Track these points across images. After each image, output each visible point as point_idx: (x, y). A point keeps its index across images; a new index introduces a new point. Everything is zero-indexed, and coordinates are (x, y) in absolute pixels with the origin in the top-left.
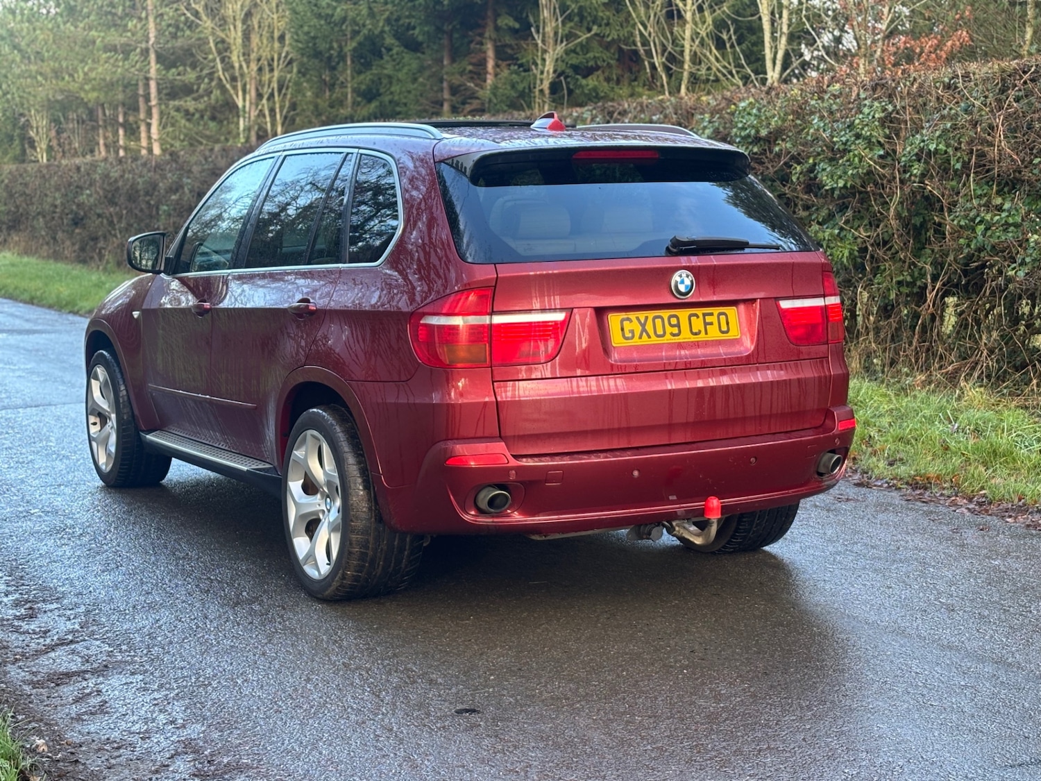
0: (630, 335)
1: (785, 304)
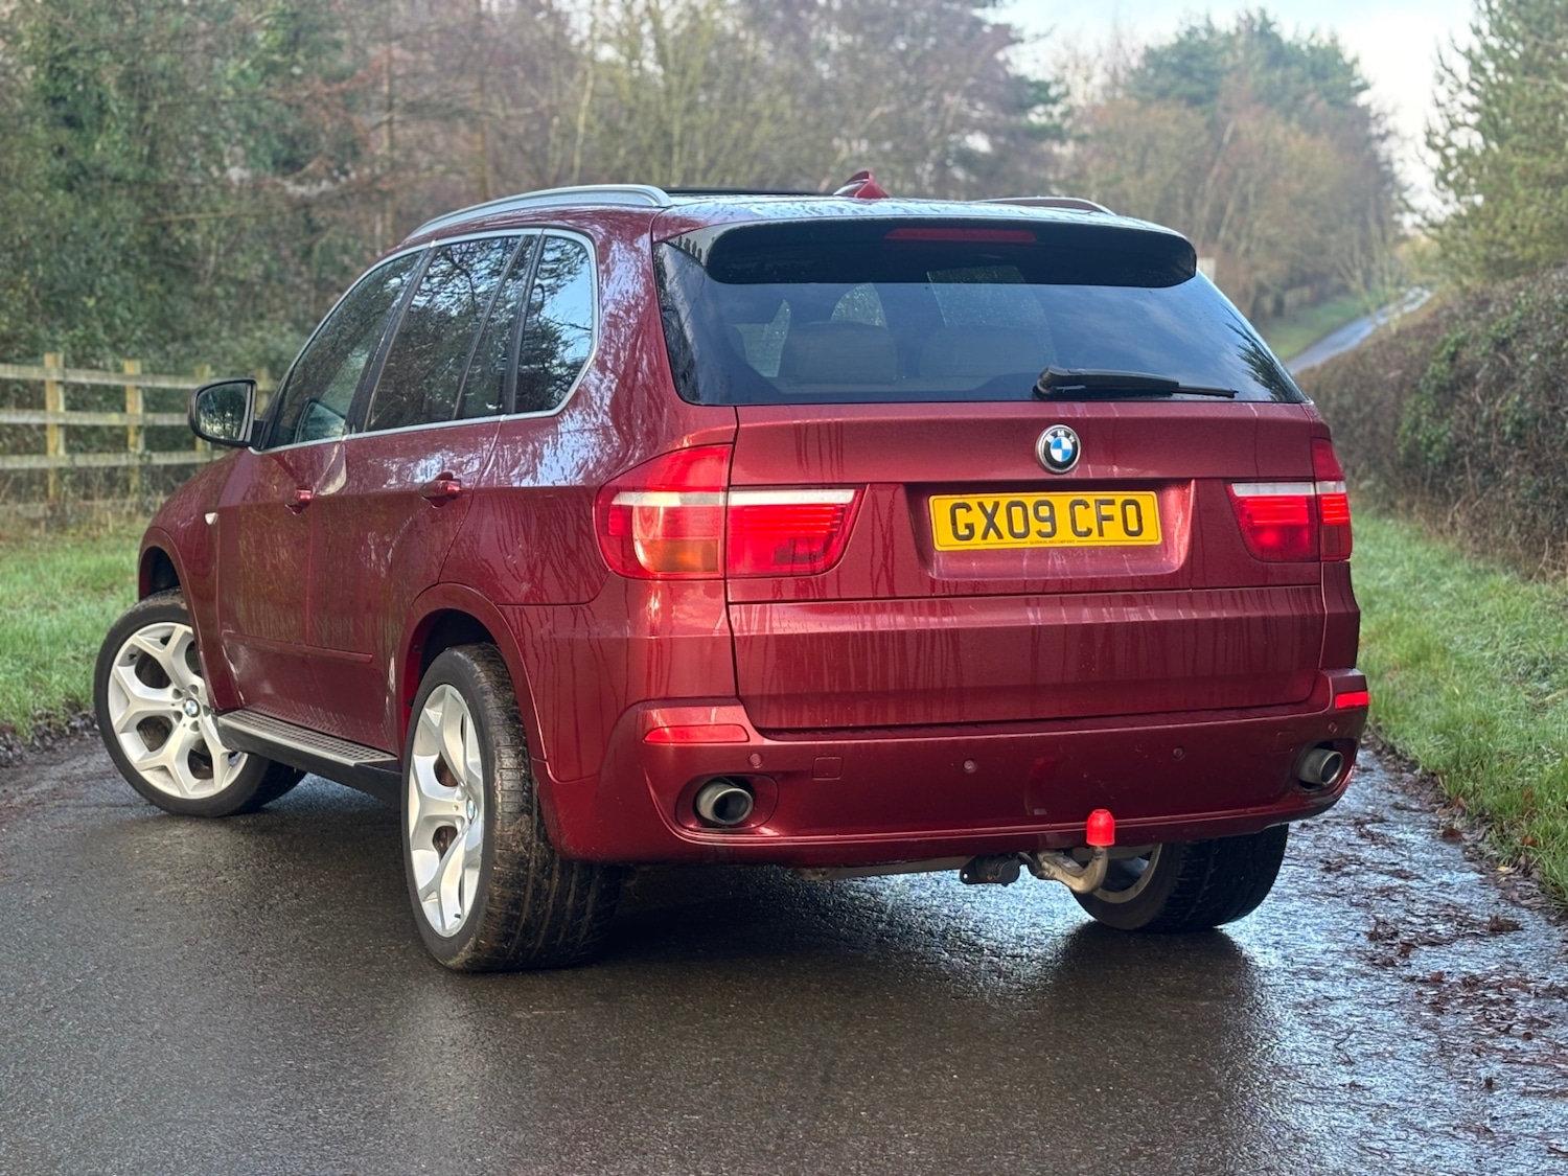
0: (967, 532)
1: (1241, 491)
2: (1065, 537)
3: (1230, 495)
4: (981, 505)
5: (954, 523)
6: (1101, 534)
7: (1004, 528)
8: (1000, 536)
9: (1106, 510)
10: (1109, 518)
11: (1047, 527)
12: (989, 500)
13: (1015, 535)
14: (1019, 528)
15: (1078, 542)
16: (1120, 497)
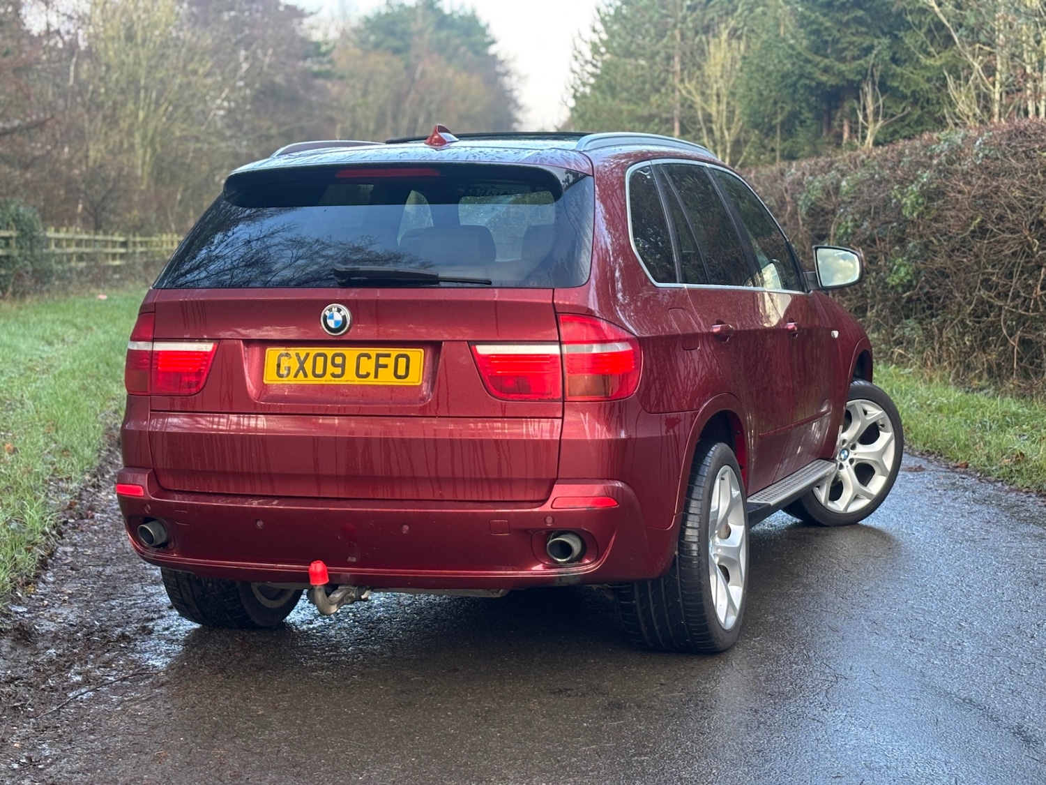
2: (350, 378)
3: (474, 353)
4: (297, 355)
5: (279, 366)
6: (376, 376)
7: (309, 371)
8: (306, 375)
9: (382, 361)
10: (385, 366)
11: (338, 371)
12: (302, 351)
13: (315, 375)
14: (319, 371)
15: (358, 381)
16: (395, 352)
